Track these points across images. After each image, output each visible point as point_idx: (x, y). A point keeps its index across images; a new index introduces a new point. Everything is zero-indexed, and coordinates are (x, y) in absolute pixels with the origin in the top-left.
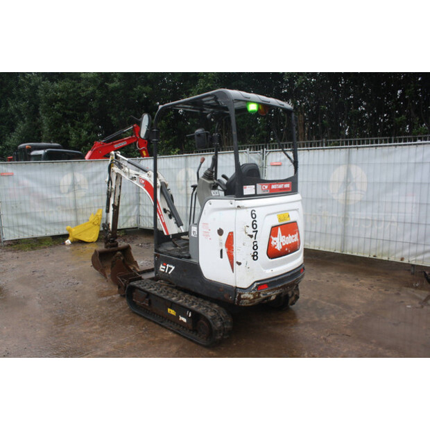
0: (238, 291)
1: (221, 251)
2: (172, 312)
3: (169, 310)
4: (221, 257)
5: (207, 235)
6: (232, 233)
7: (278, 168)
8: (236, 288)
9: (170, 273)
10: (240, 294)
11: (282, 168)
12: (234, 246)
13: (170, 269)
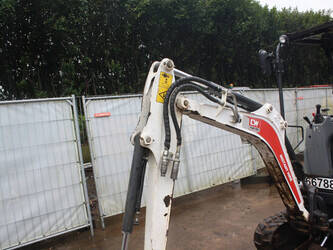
7: (105, 119)
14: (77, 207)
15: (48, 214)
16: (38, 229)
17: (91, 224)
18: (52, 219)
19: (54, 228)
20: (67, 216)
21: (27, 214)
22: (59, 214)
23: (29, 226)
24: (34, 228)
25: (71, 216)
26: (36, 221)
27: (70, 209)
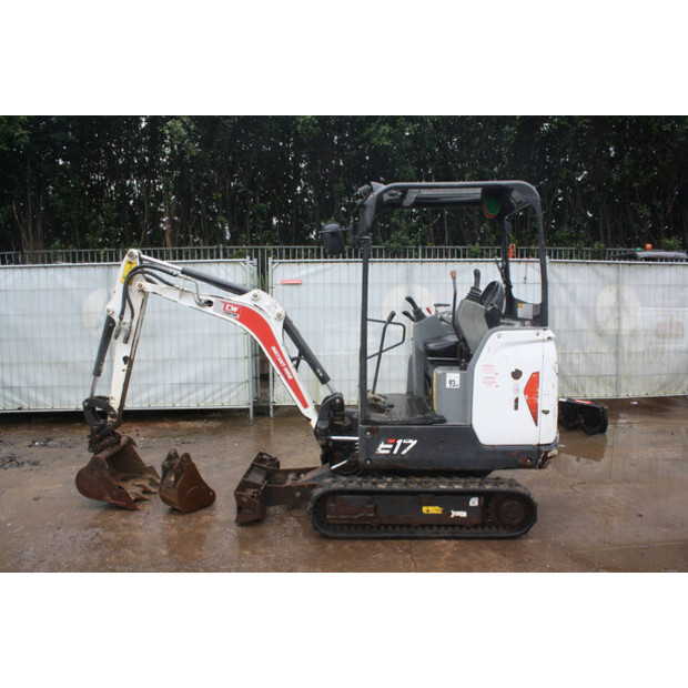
0: (544, 449)
1: (517, 400)
2: (434, 510)
3: (425, 509)
4: (516, 408)
5: (489, 381)
6: (537, 374)
7: (295, 288)
8: (539, 445)
9: (404, 452)
10: (547, 453)
11: (303, 288)
12: (539, 390)
13: (404, 446)
14: (239, 384)
15: (205, 384)
16: (192, 396)
17: (251, 407)
18: (209, 390)
19: (210, 400)
20: (225, 391)
21: (184, 379)
22: (217, 387)
23: (185, 391)
24: (189, 394)
25: (229, 392)
26: (192, 387)
27: (229, 384)
